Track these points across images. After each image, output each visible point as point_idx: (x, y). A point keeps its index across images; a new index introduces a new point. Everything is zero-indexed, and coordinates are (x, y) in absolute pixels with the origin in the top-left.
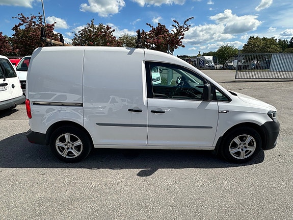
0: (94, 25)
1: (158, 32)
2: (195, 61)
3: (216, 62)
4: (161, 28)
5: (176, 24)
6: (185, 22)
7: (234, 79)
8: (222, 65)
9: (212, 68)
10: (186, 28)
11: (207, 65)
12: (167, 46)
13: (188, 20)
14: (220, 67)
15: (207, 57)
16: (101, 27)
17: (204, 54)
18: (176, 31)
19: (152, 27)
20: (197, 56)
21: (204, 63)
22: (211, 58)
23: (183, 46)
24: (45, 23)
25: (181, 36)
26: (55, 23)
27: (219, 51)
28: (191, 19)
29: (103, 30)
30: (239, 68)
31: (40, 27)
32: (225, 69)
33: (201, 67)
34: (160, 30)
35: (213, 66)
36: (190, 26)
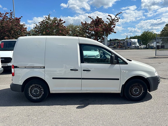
0: (50, 18)
1: (97, 23)
2: (124, 43)
3: (140, 44)
4: (99, 20)
5: (109, 18)
6: (116, 16)
7: (154, 56)
8: (145, 46)
9: (137, 48)
10: (117, 20)
11: (133, 45)
12: (104, 33)
13: (118, 14)
14: (144, 47)
15: (133, 40)
16: (55, 19)
17: (131, 38)
18: (109, 22)
19: (92, 19)
20: (126, 39)
21: (131, 45)
22: (136, 40)
23: (115, 33)
24: (14, 17)
25: (113, 26)
26: (22, 17)
27: (143, 35)
28: (120, 13)
29: (56, 22)
30: (158, 48)
31: (11, 19)
32: (147, 49)
33: (129, 47)
34: (98, 22)
35: (138, 47)
36: (119, 18)
